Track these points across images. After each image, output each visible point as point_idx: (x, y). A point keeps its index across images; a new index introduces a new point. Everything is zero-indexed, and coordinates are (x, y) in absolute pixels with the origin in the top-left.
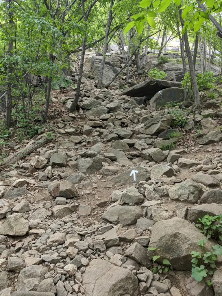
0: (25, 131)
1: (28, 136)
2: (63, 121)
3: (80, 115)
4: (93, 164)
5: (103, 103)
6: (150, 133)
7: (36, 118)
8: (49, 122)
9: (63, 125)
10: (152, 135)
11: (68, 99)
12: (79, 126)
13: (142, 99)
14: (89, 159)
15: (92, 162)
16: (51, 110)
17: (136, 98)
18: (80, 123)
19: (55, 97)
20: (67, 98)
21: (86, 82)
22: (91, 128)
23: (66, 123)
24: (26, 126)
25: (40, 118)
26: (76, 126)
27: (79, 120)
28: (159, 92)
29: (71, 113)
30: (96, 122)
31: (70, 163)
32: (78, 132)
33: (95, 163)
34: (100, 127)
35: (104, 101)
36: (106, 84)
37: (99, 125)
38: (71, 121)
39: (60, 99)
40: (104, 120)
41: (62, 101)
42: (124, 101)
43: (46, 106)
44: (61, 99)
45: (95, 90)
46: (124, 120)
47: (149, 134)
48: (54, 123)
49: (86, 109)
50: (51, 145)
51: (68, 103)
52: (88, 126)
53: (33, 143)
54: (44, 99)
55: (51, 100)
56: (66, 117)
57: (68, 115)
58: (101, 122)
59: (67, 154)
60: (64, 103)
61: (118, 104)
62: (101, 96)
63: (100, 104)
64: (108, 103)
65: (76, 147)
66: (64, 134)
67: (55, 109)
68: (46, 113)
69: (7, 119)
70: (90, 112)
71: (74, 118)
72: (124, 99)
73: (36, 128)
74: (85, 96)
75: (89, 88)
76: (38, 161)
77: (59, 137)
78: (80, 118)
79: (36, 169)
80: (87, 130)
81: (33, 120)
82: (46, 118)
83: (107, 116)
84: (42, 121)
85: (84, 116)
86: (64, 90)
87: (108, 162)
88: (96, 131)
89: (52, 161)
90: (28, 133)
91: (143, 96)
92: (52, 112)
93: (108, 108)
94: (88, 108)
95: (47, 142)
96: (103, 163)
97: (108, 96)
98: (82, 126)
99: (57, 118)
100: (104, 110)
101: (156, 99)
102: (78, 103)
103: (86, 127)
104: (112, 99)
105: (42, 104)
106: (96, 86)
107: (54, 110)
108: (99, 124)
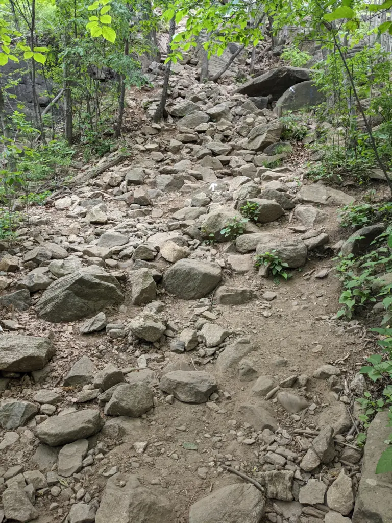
0: (93, 149)
1: (97, 155)
2: (144, 134)
3: (167, 126)
4: (172, 180)
5: (204, 107)
6: (253, 148)
7: (106, 131)
8: (124, 137)
9: (143, 140)
10: (257, 150)
11: (151, 102)
12: (164, 142)
13: (266, 100)
14: (169, 175)
15: (172, 178)
16: (127, 119)
17: (255, 98)
18: (166, 136)
19: (133, 99)
20: (150, 100)
21: (182, 72)
22: (181, 143)
23: (146, 137)
24: (94, 142)
25: (112, 131)
26: (160, 141)
27: (166, 133)
28: (291, 88)
29: (155, 123)
30: (187, 134)
31: (148, 181)
32: (163, 149)
33: (175, 180)
34: (194, 142)
35: (205, 103)
36: (215, 74)
37: (192, 140)
38: (155, 134)
39: (140, 101)
40: (200, 132)
41: (143, 106)
42: (235, 103)
43: (120, 112)
44: (142, 102)
45: (195, 85)
46: (228, 132)
47: (252, 150)
48: (131, 138)
49: (177, 116)
50: (126, 162)
51: (150, 108)
52: (177, 141)
53: (104, 162)
54: (117, 103)
55: (127, 104)
56: (147, 129)
57: (151, 126)
58: (195, 135)
59: (144, 171)
60: (146, 109)
61: (224, 108)
62: (202, 95)
63: (198, 108)
64: (210, 107)
65: (157, 166)
66: (143, 151)
67: (132, 118)
68: (120, 123)
69: (67, 132)
70: (183, 121)
71: (159, 130)
72: (236, 100)
73: (107, 144)
74: (179, 95)
75: (187, 82)
76: (112, 177)
77: (137, 154)
78: (167, 130)
79: (110, 186)
80: (174, 147)
81: (102, 134)
82: (119, 130)
83: (204, 126)
84: (115, 135)
85: (174, 127)
86: (146, 86)
87: (191, 180)
88: (187, 147)
89: (127, 178)
90: (97, 151)
91: (266, 95)
92: (129, 121)
93: (209, 114)
94: (181, 115)
95: (121, 160)
96: (185, 181)
97: (213, 95)
98: (169, 142)
99: (136, 131)
100: (203, 118)
101: (286, 100)
102: (166, 108)
103: (174, 143)
104: (217, 101)
105: (114, 110)
106: (198, 79)
107: (130, 119)
108: (192, 137)
